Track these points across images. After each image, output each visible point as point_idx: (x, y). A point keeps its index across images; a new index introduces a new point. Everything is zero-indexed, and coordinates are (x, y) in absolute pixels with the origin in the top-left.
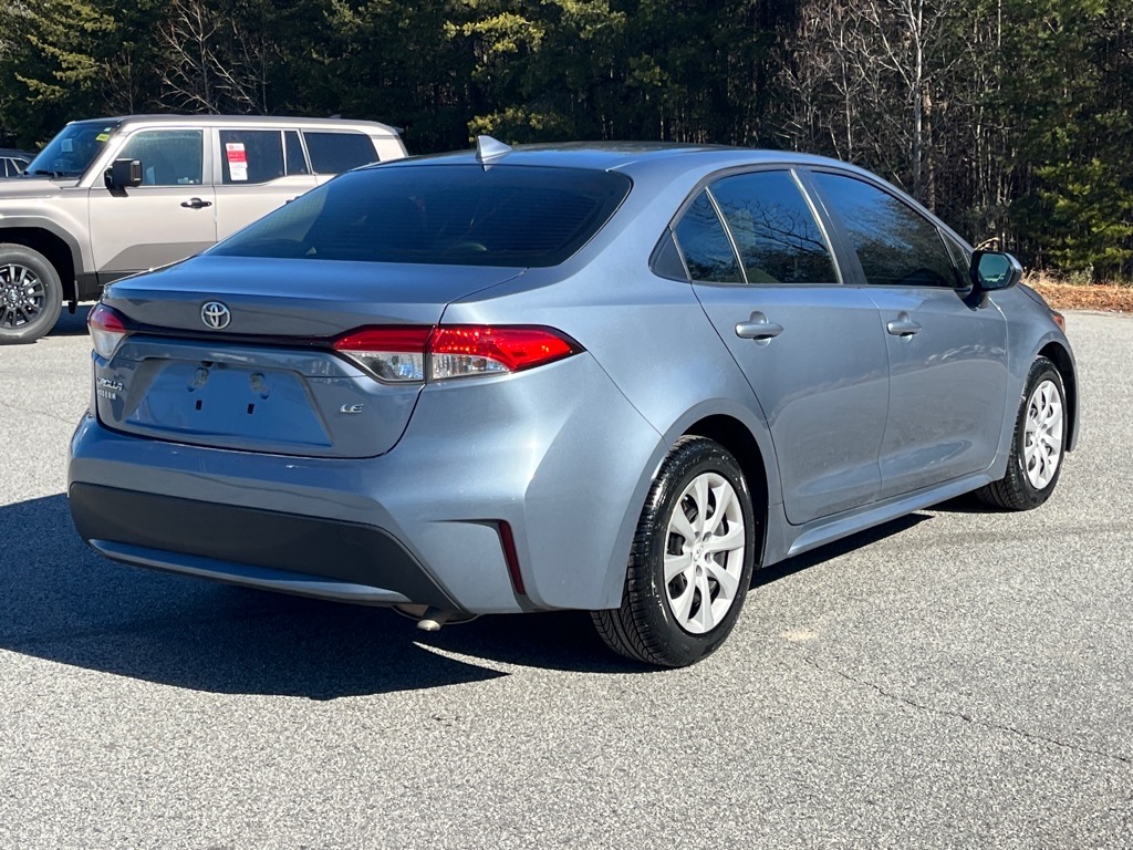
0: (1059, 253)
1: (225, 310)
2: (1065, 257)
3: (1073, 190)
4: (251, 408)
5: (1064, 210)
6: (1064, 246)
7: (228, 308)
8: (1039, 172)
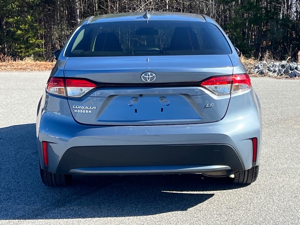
0: (19, 51)
1: (154, 75)
2: (21, 52)
3: (22, 27)
4: (162, 109)
5: (20, 35)
6: (21, 48)
7: (155, 74)
8: (9, 21)
